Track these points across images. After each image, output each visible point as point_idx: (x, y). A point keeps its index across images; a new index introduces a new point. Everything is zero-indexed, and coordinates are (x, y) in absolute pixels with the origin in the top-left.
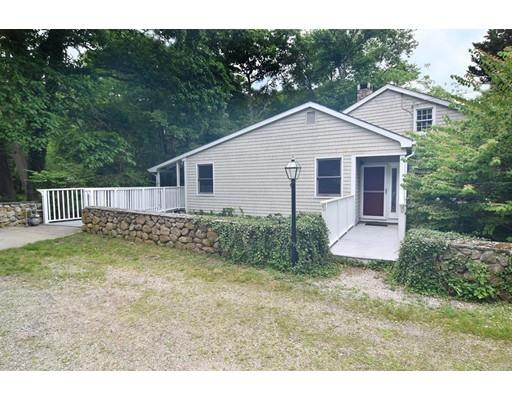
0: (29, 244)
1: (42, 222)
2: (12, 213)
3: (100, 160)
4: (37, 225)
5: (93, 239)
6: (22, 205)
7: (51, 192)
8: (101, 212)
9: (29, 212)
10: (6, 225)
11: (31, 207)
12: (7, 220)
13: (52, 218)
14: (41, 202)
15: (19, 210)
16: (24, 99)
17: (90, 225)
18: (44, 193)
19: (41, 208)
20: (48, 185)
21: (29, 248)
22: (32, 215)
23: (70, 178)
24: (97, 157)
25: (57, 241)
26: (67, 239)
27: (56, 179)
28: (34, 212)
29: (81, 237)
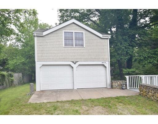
0: (117, 97)
1: (126, 88)
2: (117, 84)
3: (150, 62)
4: (124, 89)
5: (142, 99)
6: (120, 81)
7: (130, 77)
8: (147, 87)
9: (122, 84)
10: (115, 88)
11: (123, 82)
12: (115, 86)
13: (130, 87)
14: (126, 81)
15: (119, 83)
16: (121, 44)
17: (142, 92)
18: (127, 77)
19: (126, 83)
20: (128, 74)
21: (117, 98)
22: (123, 85)
23: (137, 71)
24: (149, 61)
25: (127, 97)
26: (131, 97)
27: (132, 72)
28: (123, 84)
29: (137, 97)
